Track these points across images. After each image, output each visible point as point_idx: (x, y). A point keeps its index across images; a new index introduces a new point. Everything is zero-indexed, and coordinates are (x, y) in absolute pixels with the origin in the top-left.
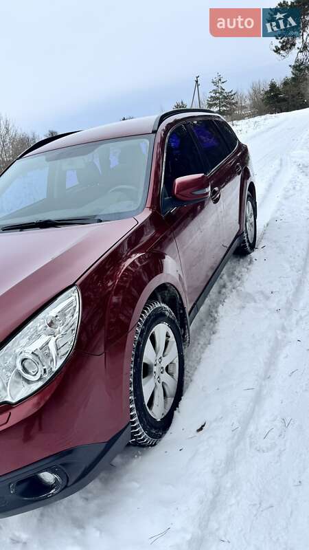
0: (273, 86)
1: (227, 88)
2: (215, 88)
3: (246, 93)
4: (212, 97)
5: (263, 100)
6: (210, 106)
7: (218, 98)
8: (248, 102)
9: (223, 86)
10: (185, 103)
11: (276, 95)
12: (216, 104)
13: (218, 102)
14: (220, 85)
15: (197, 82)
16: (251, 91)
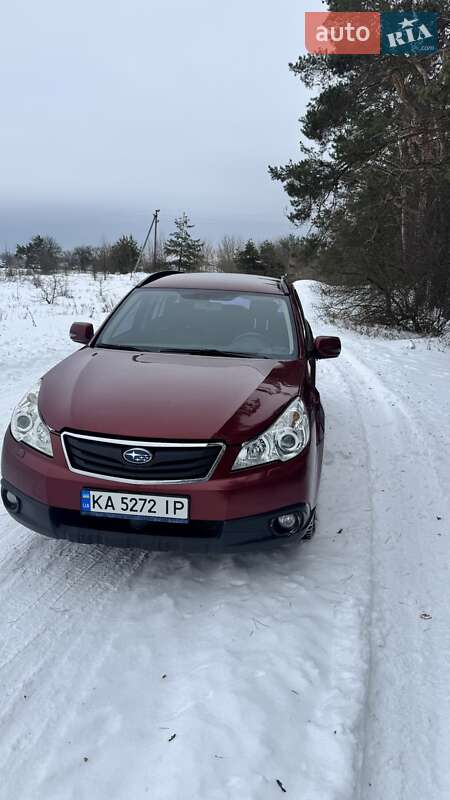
0: (250, 247)
1: (194, 235)
2: (178, 230)
3: (215, 247)
4: (172, 241)
5: (236, 262)
6: (169, 252)
7: (180, 245)
8: (216, 259)
9: (189, 231)
10: (134, 239)
11: (252, 260)
12: (175, 252)
13: (179, 249)
14: (185, 229)
15: (156, 216)
16: (222, 248)
